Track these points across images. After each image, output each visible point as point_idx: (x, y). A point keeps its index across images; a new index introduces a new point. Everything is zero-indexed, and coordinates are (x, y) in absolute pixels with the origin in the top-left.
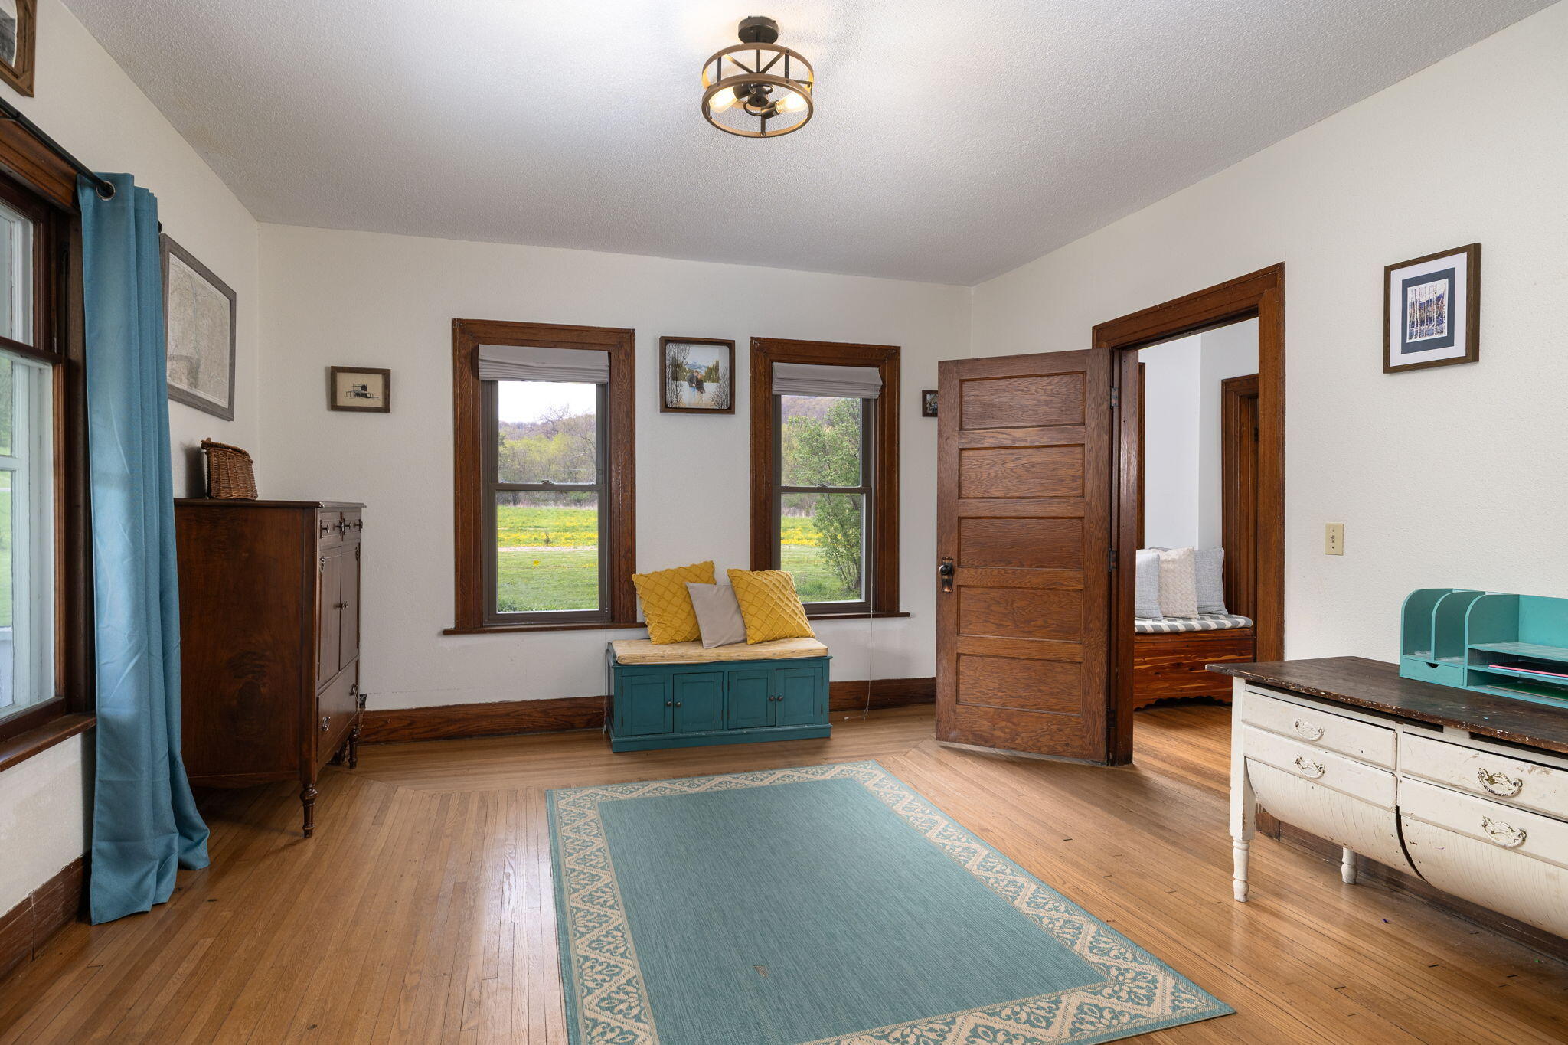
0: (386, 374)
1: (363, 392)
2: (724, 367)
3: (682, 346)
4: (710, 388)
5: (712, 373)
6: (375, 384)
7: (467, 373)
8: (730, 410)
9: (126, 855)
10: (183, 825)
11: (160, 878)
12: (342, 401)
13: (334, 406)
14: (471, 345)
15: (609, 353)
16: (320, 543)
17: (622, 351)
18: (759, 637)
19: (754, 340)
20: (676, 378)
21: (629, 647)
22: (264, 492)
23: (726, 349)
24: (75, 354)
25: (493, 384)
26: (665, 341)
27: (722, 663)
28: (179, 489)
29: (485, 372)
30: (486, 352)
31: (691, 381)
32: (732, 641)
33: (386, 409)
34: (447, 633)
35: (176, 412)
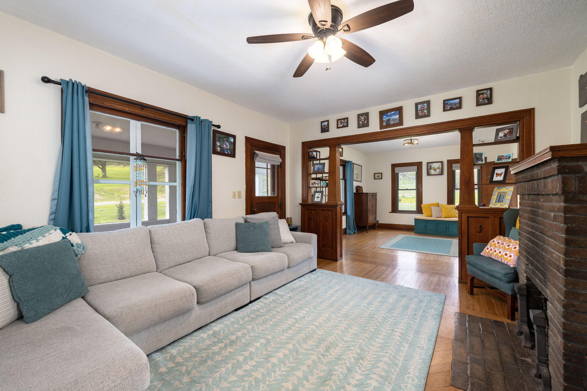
0: (381, 173)
1: (378, 176)
2: (441, 166)
3: (431, 163)
4: (438, 170)
5: (438, 168)
6: (380, 175)
7: (393, 171)
8: (442, 174)
9: (350, 229)
10: (355, 229)
11: (352, 232)
12: (376, 178)
13: (375, 179)
14: (394, 168)
15: (417, 166)
16: (369, 198)
17: (420, 166)
18: (444, 217)
19: (448, 161)
20: (430, 169)
21: (419, 216)
22: (364, 192)
23: (441, 163)
24: (346, 179)
25: (398, 174)
26: (428, 163)
27: (435, 220)
28: (355, 191)
29: (396, 172)
30: (396, 169)
31: (434, 169)
32: (439, 217)
33: (382, 179)
34: (390, 212)
35: (354, 182)
